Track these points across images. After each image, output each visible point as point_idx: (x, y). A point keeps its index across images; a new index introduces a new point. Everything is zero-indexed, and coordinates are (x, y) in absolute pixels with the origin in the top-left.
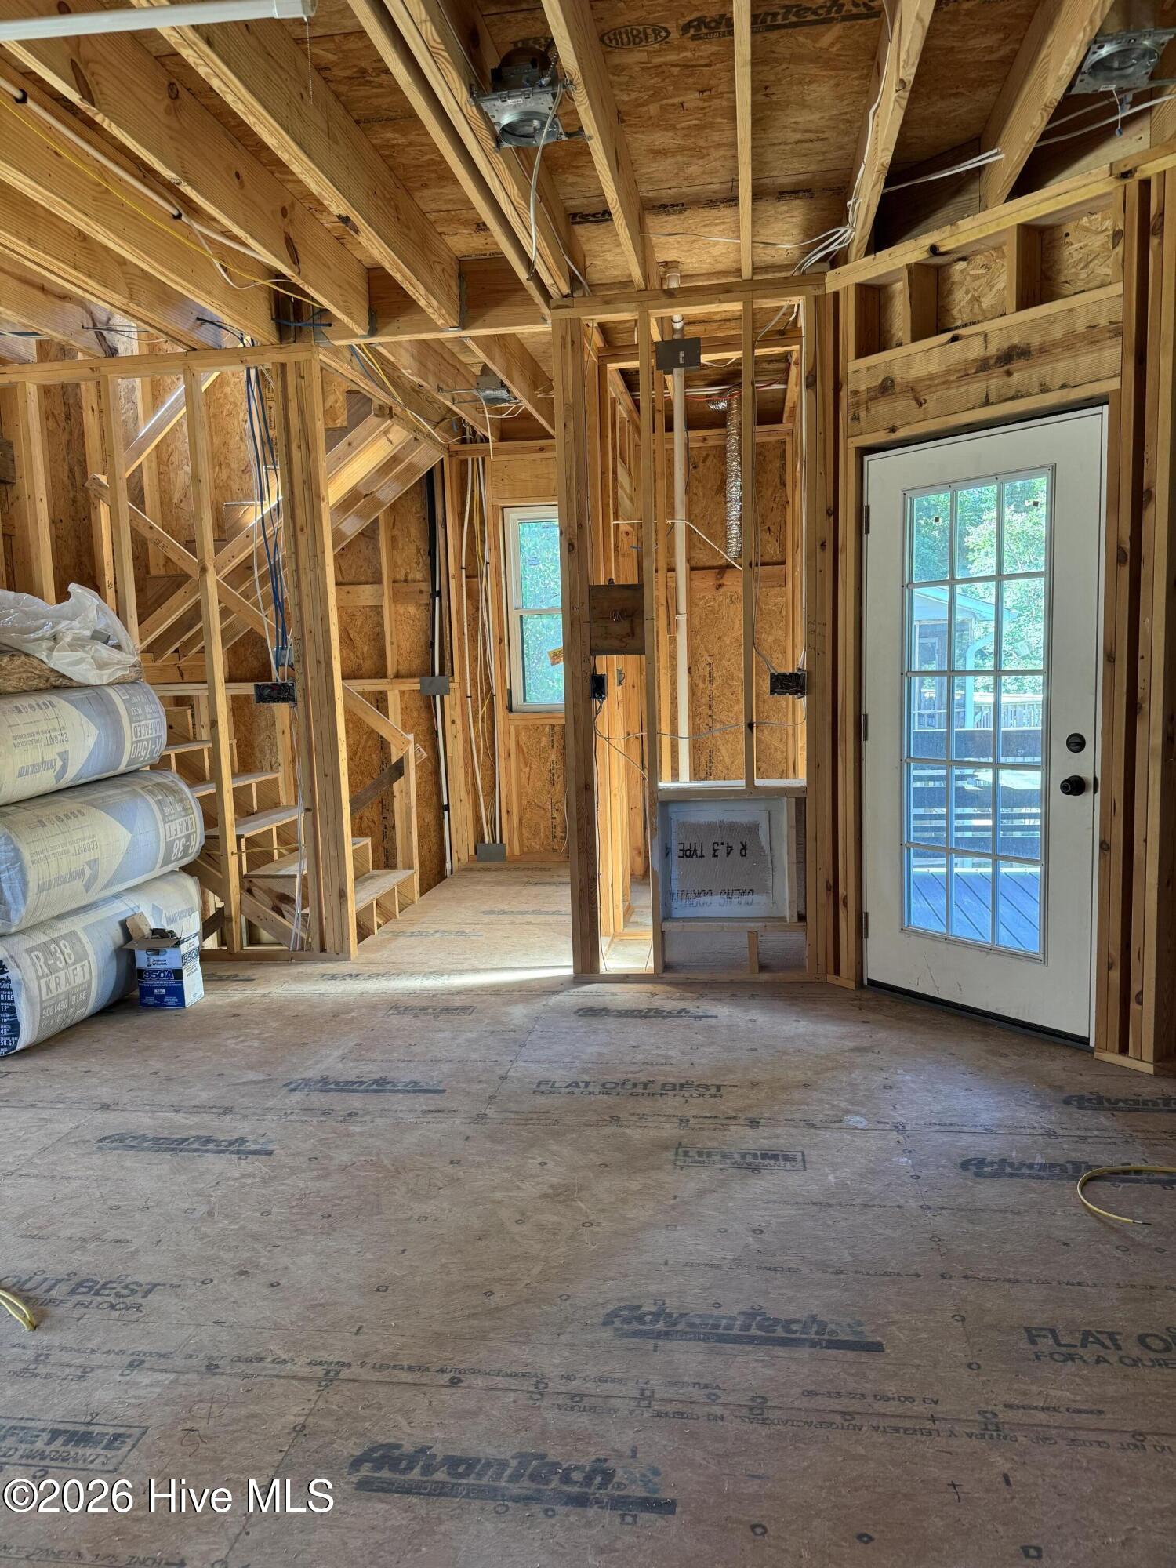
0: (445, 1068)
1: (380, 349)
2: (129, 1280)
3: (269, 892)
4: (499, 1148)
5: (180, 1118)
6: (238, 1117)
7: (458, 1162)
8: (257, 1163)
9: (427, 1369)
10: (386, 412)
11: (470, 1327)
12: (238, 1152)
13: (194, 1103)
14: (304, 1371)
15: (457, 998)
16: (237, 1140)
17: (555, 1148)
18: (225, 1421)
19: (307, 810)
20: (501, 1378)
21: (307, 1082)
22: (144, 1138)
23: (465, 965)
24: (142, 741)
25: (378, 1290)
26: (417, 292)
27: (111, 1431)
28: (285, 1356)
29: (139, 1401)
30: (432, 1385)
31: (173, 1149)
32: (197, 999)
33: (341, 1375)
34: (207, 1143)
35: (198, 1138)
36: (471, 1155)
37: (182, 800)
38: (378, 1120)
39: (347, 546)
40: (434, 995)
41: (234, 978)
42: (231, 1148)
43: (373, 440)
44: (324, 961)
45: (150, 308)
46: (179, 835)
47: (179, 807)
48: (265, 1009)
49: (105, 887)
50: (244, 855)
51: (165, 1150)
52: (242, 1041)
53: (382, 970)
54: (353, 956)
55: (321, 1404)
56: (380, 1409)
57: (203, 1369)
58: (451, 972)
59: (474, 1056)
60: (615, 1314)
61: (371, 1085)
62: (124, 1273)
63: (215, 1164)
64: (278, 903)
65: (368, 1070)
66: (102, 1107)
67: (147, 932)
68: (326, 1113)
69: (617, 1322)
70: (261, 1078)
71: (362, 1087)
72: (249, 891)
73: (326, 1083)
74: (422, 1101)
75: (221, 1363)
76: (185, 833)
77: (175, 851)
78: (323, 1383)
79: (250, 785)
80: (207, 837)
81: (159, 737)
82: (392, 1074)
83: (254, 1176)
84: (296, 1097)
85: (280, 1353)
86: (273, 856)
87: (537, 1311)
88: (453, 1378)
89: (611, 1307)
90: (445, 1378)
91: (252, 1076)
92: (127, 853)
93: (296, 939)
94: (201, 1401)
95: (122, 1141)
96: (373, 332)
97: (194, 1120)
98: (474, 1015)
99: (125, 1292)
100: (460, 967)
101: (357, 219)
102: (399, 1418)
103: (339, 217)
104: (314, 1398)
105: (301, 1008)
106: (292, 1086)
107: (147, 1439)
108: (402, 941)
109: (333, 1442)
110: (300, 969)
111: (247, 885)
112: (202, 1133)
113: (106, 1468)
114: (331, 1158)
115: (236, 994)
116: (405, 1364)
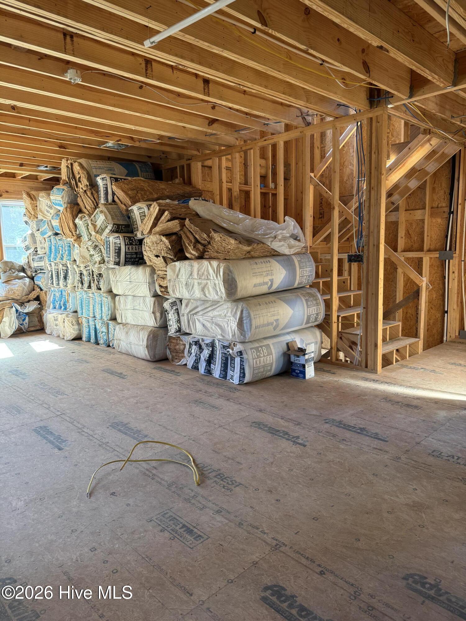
0: (393, 431)
1: (416, 103)
2: (234, 479)
3: (348, 339)
4: (398, 475)
5: (282, 422)
6: (302, 427)
7: (377, 475)
8: (298, 448)
9: (314, 562)
10: (427, 132)
11: (341, 552)
12: (294, 442)
13: (290, 417)
14: (269, 540)
15: (415, 401)
16: (296, 437)
17: (425, 484)
18: (233, 547)
19: (364, 308)
20: (342, 581)
21: (334, 420)
22: (266, 426)
23: (427, 387)
24: (304, 276)
25: (314, 519)
26: (426, 74)
27: (199, 533)
28: (266, 531)
29: (213, 526)
30: (312, 570)
31: (273, 433)
32: (311, 377)
33: (281, 549)
34: (286, 435)
35: (284, 431)
36: (383, 474)
37: (316, 300)
38: (353, 446)
39: (412, 193)
40: (406, 397)
41: (328, 372)
42: (293, 440)
43: (421, 145)
44: (366, 372)
45: (316, 104)
46: (313, 313)
47: (314, 302)
48: (333, 387)
49: (282, 329)
50: (340, 324)
51: (271, 433)
52: (318, 398)
53: (388, 381)
54: (379, 372)
55: (267, 557)
56: (287, 570)
57: (237, 523)
58: (418, 388)
59: (410, 429)
60: (412, 576)
61: (358, 429)
62: (234, 476)
63: (285, 444)
64: (351, 345)
65: (359, 423)
66: (260, 410)
67: (296, 348)
68: (334, 436)
69: (410, 581)
70: (317, 414)
71: (354, 430)
72: (341, 338)
73: (340, 424)
74: (376, 443)
75: (245, 524)
76: (316, 312)
77: (311, 319)
78: (273, 549)
79: (351, 295)
80: (326, 315)
81: (311, 275)
82: (369, 427)
83: (294, 453)
84: (327, 426)
85: (265, 529)
86: (354, 325)
87: (375, 558)
88: (322, 571)
89: (412, 572)
90: (319, 570)
91: (315, 412)
92: (291, 318)
93: (356, 360)
94: (230, 535)
95: (259, 425)
96: (411, 96)
97: (286, 424)
98: (419, 411)
99: (230, 483)
100: (424, 387)
101: (386, 45)
102: (292, 577)
103: (378, 47)
104: (267, 553)
105: (347, 389)
106: (327, 421)
107: (207, 542)
108: (405, 370)
109: (263, 575)
110: (355, 373)
111: (340, 336)
112: (286, 430)
113: (190, 546)
114: (326, 456)
115: (328, 378)
116: (307, 555)
